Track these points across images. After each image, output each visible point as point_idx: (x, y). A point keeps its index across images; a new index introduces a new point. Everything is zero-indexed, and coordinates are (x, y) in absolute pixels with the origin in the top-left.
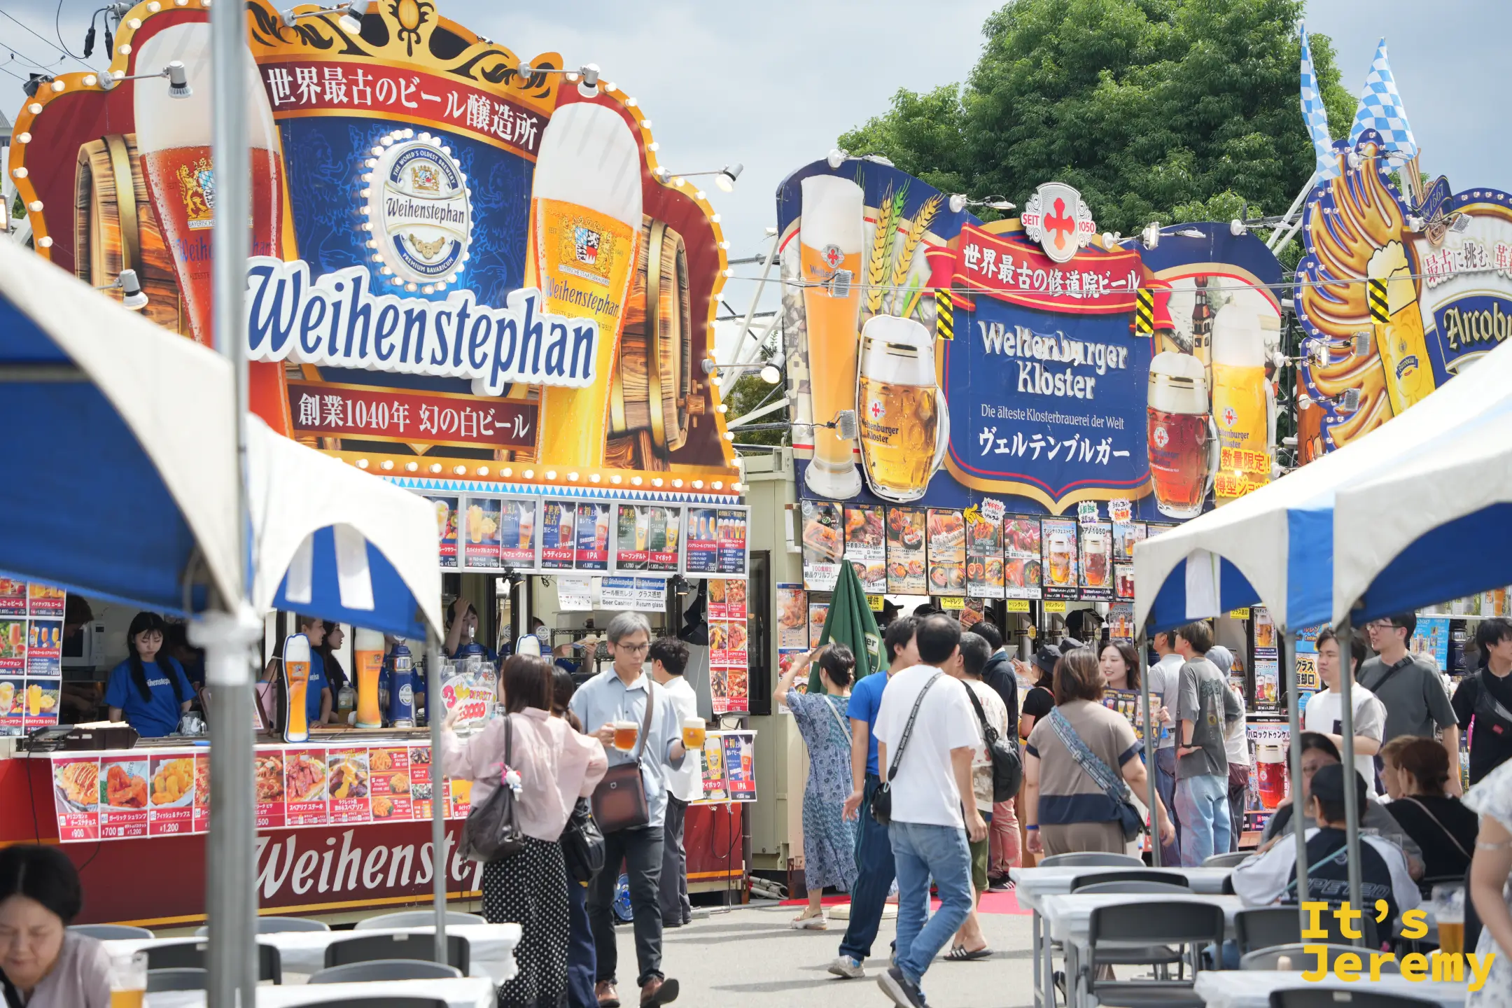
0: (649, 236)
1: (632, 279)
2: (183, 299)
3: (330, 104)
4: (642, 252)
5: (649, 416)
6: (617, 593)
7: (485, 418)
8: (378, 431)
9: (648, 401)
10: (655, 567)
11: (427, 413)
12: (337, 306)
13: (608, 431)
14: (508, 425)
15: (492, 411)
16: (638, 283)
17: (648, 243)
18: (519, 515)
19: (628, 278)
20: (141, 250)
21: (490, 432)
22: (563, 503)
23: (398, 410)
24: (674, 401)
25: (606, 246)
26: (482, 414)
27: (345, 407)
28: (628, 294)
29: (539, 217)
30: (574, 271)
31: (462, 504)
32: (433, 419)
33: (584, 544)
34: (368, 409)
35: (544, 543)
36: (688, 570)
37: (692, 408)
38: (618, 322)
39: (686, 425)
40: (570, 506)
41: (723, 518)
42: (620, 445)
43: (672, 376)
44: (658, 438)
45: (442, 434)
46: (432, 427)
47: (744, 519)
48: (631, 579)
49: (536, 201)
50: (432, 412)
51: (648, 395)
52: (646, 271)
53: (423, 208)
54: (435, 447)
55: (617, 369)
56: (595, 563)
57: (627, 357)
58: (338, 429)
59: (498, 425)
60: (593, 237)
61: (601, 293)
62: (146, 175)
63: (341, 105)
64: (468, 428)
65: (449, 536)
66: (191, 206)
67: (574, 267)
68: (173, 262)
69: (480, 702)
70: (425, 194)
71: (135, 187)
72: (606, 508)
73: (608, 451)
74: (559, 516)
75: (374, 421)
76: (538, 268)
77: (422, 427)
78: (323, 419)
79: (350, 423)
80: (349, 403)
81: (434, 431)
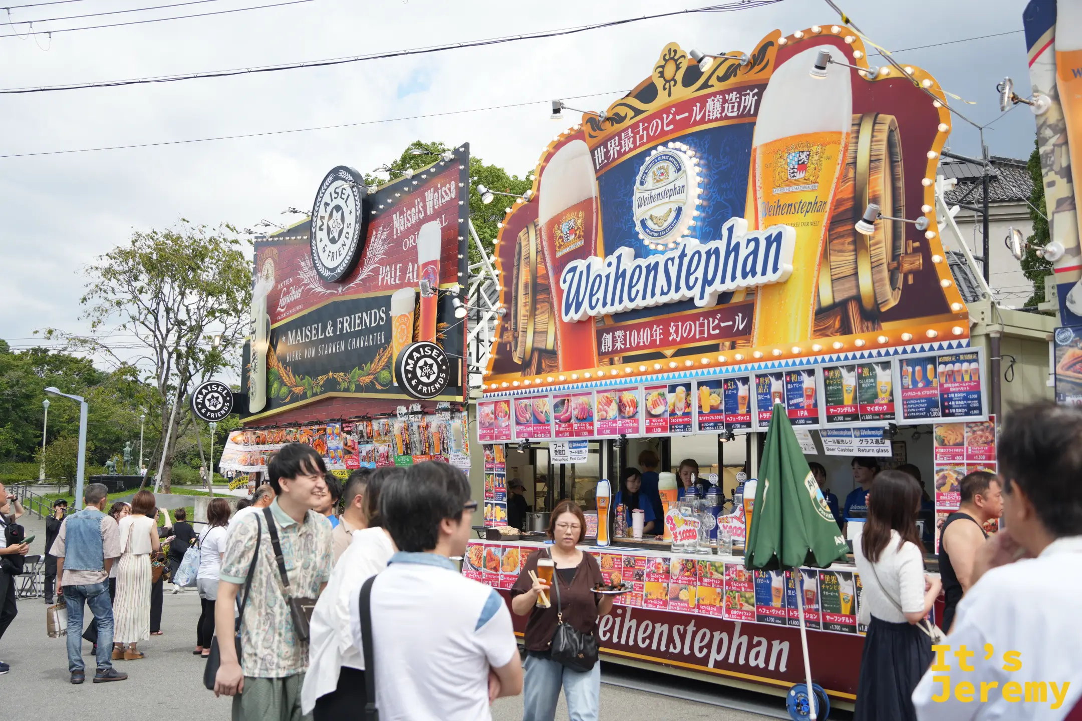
0: (858, 132)
1: (841, 175)
2: (552, 297)
3: (626, 153)
4: (851, 148)
5: (858, 286)
6: (838, 442)
7: (713, 322)
8: (645, 347)
9: (856, 274)
10: (867, 417)
11: (674, 328)
12: (608, 277)
13: (816, 308)
14: (731, 323)
15: (719, 316)
16: (846, 176)
17: (857, 137)
18: (737, 389)
19: (837, 174)
20: (537, 277)
21: (717, 331)
22: (771, 375)
23: (656, 331)
24: (885, 267)
25: (816, 158)
26: (711, 319)
27: (625, 336)
28: (837, 188)
29: (757, 161)
30: (786, 190)
31: (694, 386)
32: (678, 331)
33: (793, 405)
34: (639, 334)
35: (759, 407)
36: (905, 418)
37: (906, 267)
38: (826, 216)
39: (900, 284)
40: (778, 376)
41: (946, 363)
42: (828, 317)
43: (883, 244)
44: (868, 303)
45: (684, 340)
46: (677, 337)
47: (976, 361)
48: (849, 430)
49: (755, 149)
50: (677, 327)
51: (856, 268)
52: (855, 163)
53: (659, 194)
54: (679, 350)
55: (825, 255)
56: (806, 419)
57: (835, 242)
58: (622, 351)
59: (723, 325)
60: (803, 157)
61: (809, 197)
62: (541, 237)
63: (631, 150)
64: (702, 332)
65: (687, 411)
66: (558, 245)
67: (786, 186)
68: (549, 278)
69: (692, 528)
70: (660, 184)
71: (537, 245)
72: (811, 373)
73: (816, 325)
74: (770, 385)
75: (641, 341)
76: (756, 199)
77: (671, 339)
78: (613, 346)
79: (628, 346)
80: (628, 333)
81: (678, 339)
